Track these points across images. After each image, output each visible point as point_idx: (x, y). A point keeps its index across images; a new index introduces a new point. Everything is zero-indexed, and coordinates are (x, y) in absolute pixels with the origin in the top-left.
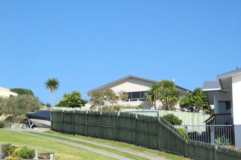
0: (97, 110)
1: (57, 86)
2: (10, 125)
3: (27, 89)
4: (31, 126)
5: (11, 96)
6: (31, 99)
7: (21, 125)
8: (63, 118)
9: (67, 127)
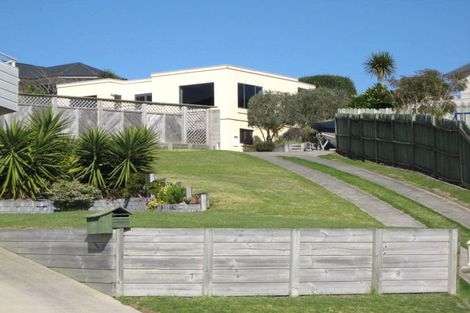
0: (407, 112)
1: (389, 67)
2: (283, 146)
3: (340, 75)
4: (323, 147)
5: (300, 89)
6: (329, 94)
7: (303, 145)
8: (350, 130)
9: (356, 147)
